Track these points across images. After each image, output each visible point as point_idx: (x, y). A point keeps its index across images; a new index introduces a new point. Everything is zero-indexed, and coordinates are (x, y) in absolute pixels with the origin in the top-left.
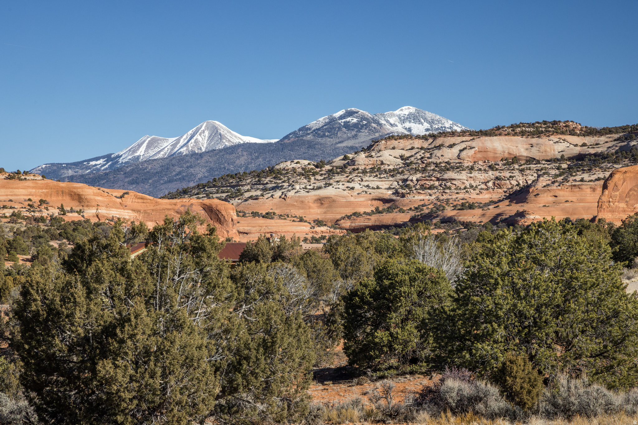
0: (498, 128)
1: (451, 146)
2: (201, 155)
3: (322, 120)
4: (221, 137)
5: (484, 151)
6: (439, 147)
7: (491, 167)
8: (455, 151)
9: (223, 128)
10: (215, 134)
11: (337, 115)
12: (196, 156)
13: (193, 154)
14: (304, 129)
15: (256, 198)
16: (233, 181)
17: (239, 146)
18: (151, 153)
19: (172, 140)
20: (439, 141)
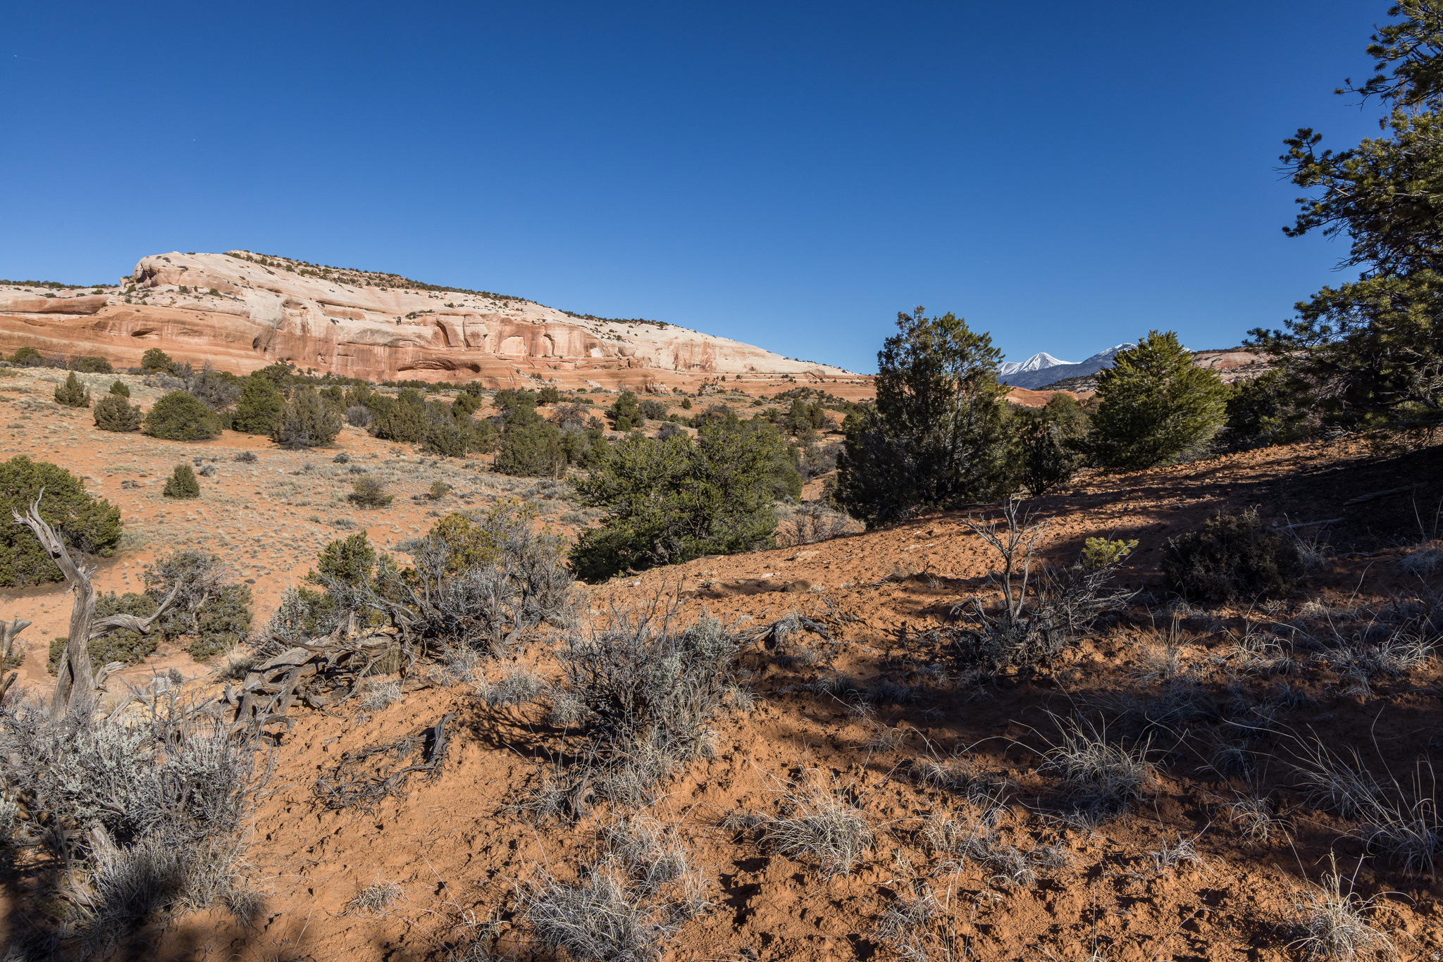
0: (1237, 348)
1: (1206, 359)
2: (1036, 372)
3: (1108, 350)
4: (1048, 362)
5: (1228, 361)
6: (1199, 360)
7: (1233, 371)
8: (1209, 362)
9: (1049, 357)
10: (1044, 360)
11: (1117, 347)
12: (1033, 372)
13: (1031, 371)
14: (1097, 356)
15: (1084, 391)
16: (1070, 382)
17: (1058, 366)
18: (1008, 371)
19: (1019, 364)
20: (1199, 356)
